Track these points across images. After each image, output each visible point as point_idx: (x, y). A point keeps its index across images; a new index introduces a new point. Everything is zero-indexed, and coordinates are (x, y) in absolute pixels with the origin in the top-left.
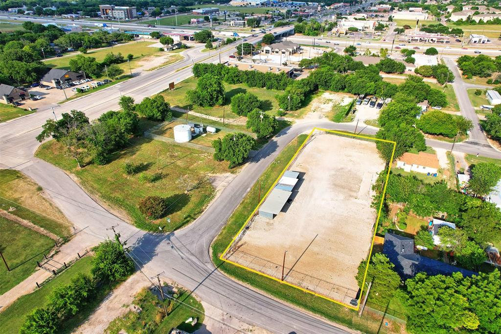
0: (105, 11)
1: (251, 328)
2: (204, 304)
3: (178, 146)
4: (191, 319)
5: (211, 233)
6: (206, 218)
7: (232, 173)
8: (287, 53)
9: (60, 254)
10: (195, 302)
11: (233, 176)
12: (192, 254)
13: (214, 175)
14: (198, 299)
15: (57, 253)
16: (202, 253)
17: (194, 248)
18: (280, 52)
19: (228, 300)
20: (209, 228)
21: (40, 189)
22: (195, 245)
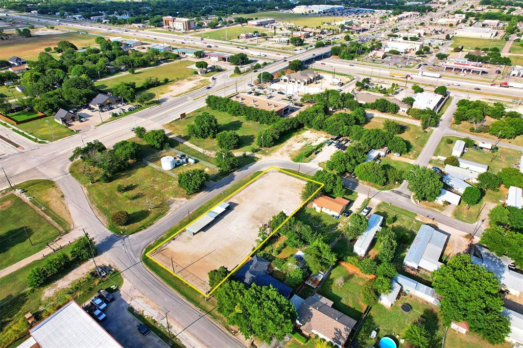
0: (167, 23)
1: (142, 296)
2: (125, 280)
3: (162, 173)
4: (114, 286)
5: (149, 240)
6: (152, 230)
7: (187, 198)
8: (303, 83)
9: (61, 240)
10: (121, 278)
11: (187, 200)
12: (132, 251)
13: (175, 199)
14: (123, 277)
15: (59, 239)
16: (138, 251)
17: (135, 247)
18: (296, 82)
19: (138, 279)
20: (150, 236)
21: (63, 196)
22: (136, 246)
